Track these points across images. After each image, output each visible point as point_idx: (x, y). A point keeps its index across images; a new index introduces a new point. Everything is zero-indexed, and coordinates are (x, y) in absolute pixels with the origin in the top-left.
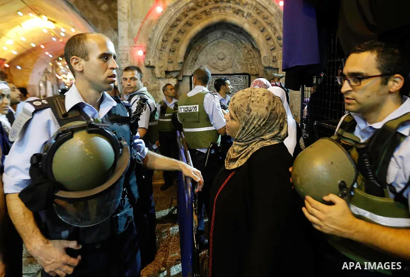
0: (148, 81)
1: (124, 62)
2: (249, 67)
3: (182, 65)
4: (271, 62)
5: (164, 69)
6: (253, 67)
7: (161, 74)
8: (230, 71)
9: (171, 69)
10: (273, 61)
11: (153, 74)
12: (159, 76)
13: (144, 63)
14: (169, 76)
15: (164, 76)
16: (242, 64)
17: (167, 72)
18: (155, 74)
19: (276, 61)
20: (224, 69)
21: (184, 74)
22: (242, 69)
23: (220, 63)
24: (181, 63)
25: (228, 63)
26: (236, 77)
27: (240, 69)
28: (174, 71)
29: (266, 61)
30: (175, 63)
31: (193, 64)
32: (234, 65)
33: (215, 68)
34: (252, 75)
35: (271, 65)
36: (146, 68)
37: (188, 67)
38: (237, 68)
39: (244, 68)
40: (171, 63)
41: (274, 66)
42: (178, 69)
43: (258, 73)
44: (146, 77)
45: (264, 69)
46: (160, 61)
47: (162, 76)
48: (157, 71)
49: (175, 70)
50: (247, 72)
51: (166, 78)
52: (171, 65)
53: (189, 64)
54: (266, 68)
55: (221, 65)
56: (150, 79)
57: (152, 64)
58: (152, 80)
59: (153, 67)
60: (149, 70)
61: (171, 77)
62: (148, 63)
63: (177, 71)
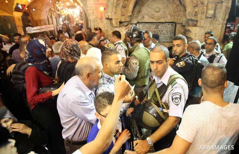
0: (108, 28)
1: (91, 15)
2: (176, 18)
3: (130, 17)
4: (193, 16)
5: (119, 21)
6: (179, 18)
7: (116, 24)
8: (162, 20)
9: (123, 20)
10: (195, 15)
11: (111, 24)
12: (115, 26)
13: (105, 17)
14: (121, 25)
15: (119, 25)
16: (171, 15)
17: (121, 22)
18: (113, 25)
19: (197, 15)
20: (159, 19)
21: (132, 23)
22: (171, 19)
23: (157, 15)
24: (130, 16)
25: (162, 14)
26: (167, 24)
27: (169, 19)
28: (125, 22)
29: (190, 15)
30: (126, 16)
31: (137, 15)
32: (166, 16)
33: (152, 18)
34: (178, 23)
35: (193, 18)
36: (106, 20)
37: (134, 17)
38: (168, 18)
39: (173, 18)
40: (123, 16)
41: (195, 19)
42: (128, 20)
43: (182, 22)
44: (107, 26)
45: (187, 20)
46: (116, 15)
47: (117, 25)
48: (114, 22)
49: (126, 20)
50: (174, 21)
51: (120, 26)
52: (123, 17)
53: (135, 15)
54: (189, 20)
55: (157, 16)
56: (110, 28)
57: (110, 17)
58: (111, 28)
59: (111, 19)
60: (108, 21)
61: (123, 25)
62: (107, 17)
63: (127, 22)
